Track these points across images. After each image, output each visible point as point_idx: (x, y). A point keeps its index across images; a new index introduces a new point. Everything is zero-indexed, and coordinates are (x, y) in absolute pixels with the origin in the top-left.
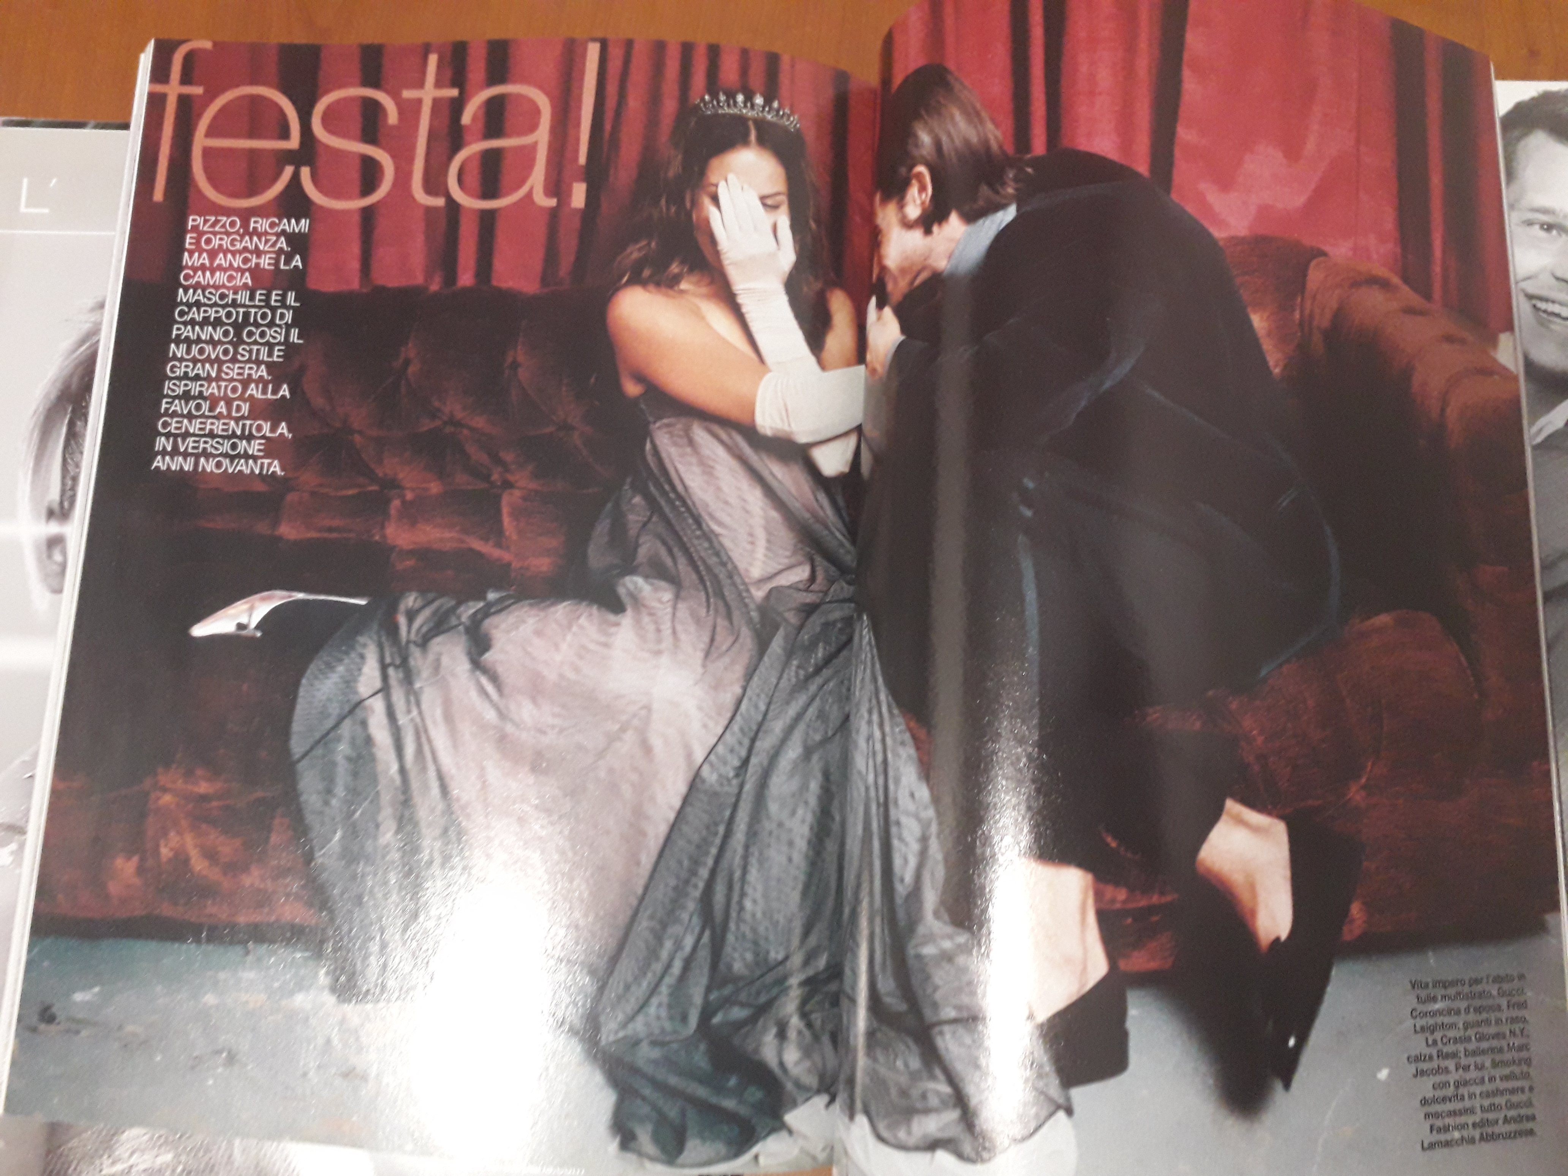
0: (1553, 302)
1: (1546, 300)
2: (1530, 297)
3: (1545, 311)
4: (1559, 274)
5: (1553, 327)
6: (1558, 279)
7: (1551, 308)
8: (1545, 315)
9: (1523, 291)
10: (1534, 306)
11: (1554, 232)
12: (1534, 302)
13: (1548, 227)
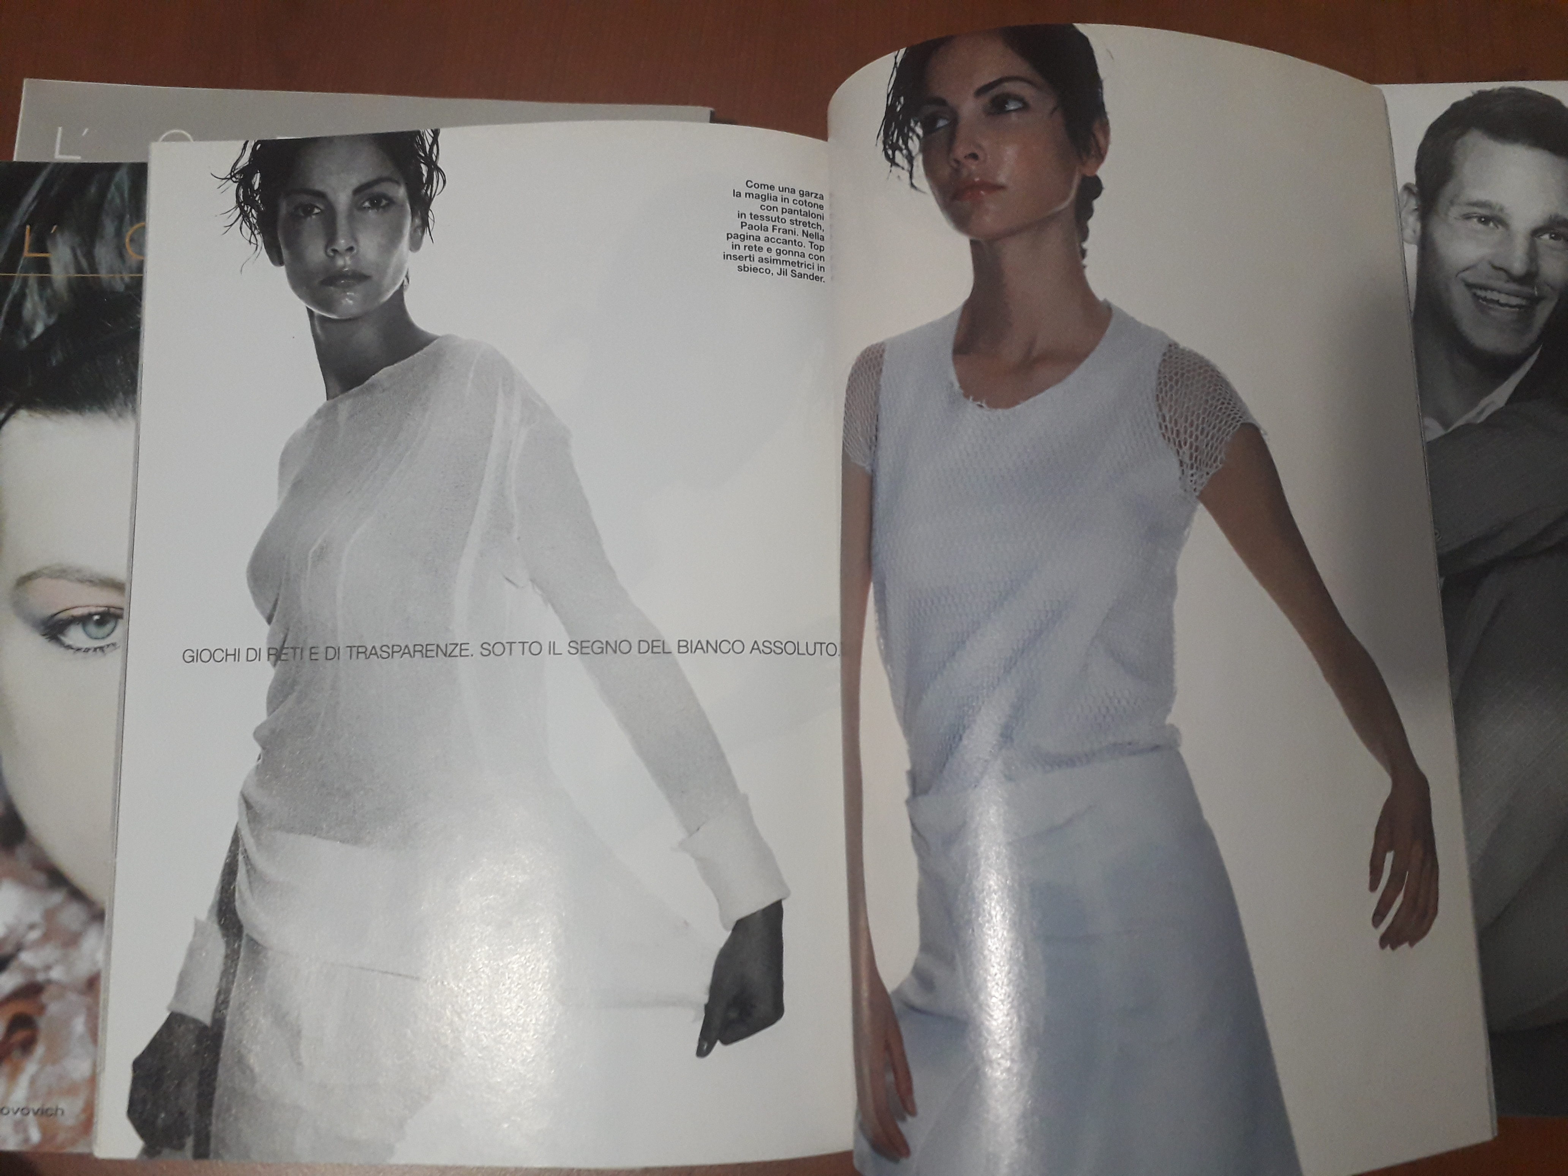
0: (1493, 290)
1: (1485, 288)
2: (1469, 286)
3: (1485, 299)
4: (1497, 264)
5: (1492, 313)
6: (1495, 268)
7: (1490, 295)
8: (1485, 303)
9: (1464, 280)
10: (1475, 295)
11: (1491, 224)
12: (1474, 290)
13: (1485, 220)
